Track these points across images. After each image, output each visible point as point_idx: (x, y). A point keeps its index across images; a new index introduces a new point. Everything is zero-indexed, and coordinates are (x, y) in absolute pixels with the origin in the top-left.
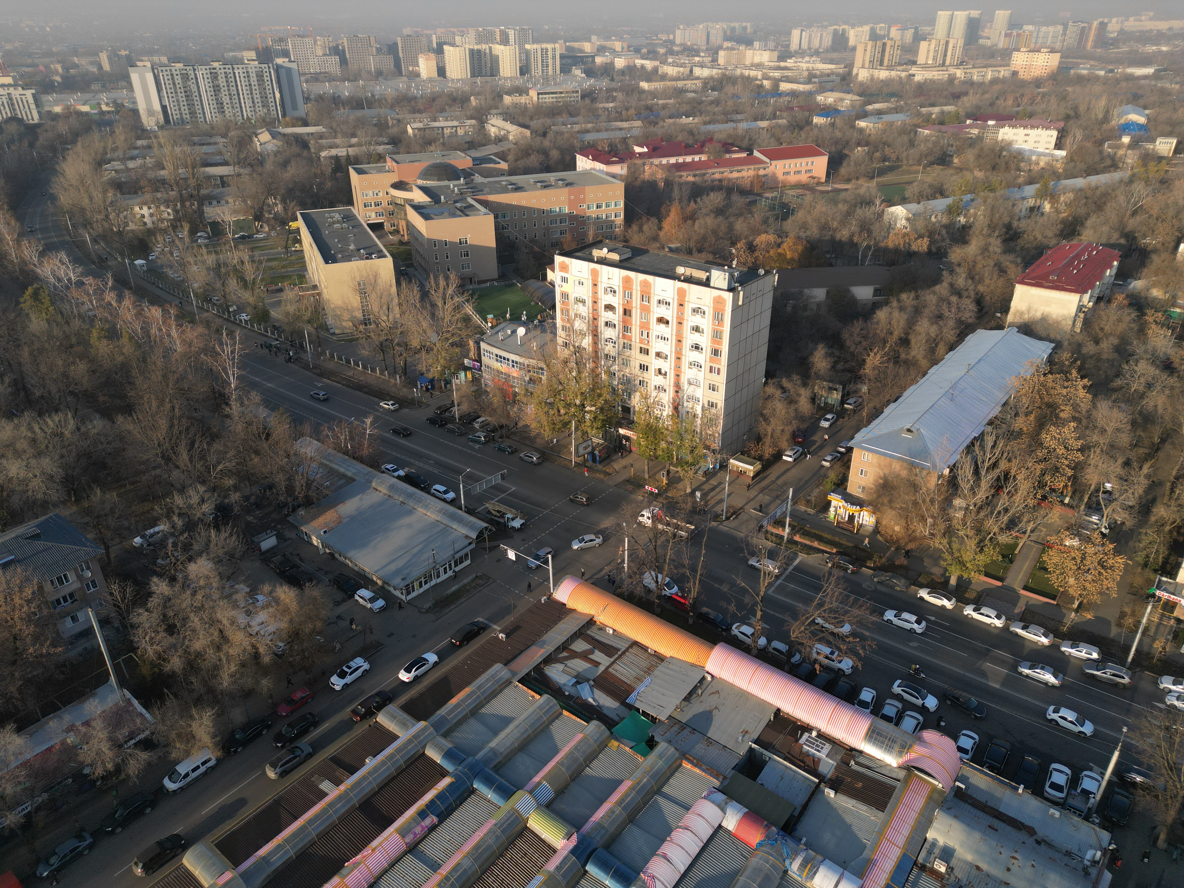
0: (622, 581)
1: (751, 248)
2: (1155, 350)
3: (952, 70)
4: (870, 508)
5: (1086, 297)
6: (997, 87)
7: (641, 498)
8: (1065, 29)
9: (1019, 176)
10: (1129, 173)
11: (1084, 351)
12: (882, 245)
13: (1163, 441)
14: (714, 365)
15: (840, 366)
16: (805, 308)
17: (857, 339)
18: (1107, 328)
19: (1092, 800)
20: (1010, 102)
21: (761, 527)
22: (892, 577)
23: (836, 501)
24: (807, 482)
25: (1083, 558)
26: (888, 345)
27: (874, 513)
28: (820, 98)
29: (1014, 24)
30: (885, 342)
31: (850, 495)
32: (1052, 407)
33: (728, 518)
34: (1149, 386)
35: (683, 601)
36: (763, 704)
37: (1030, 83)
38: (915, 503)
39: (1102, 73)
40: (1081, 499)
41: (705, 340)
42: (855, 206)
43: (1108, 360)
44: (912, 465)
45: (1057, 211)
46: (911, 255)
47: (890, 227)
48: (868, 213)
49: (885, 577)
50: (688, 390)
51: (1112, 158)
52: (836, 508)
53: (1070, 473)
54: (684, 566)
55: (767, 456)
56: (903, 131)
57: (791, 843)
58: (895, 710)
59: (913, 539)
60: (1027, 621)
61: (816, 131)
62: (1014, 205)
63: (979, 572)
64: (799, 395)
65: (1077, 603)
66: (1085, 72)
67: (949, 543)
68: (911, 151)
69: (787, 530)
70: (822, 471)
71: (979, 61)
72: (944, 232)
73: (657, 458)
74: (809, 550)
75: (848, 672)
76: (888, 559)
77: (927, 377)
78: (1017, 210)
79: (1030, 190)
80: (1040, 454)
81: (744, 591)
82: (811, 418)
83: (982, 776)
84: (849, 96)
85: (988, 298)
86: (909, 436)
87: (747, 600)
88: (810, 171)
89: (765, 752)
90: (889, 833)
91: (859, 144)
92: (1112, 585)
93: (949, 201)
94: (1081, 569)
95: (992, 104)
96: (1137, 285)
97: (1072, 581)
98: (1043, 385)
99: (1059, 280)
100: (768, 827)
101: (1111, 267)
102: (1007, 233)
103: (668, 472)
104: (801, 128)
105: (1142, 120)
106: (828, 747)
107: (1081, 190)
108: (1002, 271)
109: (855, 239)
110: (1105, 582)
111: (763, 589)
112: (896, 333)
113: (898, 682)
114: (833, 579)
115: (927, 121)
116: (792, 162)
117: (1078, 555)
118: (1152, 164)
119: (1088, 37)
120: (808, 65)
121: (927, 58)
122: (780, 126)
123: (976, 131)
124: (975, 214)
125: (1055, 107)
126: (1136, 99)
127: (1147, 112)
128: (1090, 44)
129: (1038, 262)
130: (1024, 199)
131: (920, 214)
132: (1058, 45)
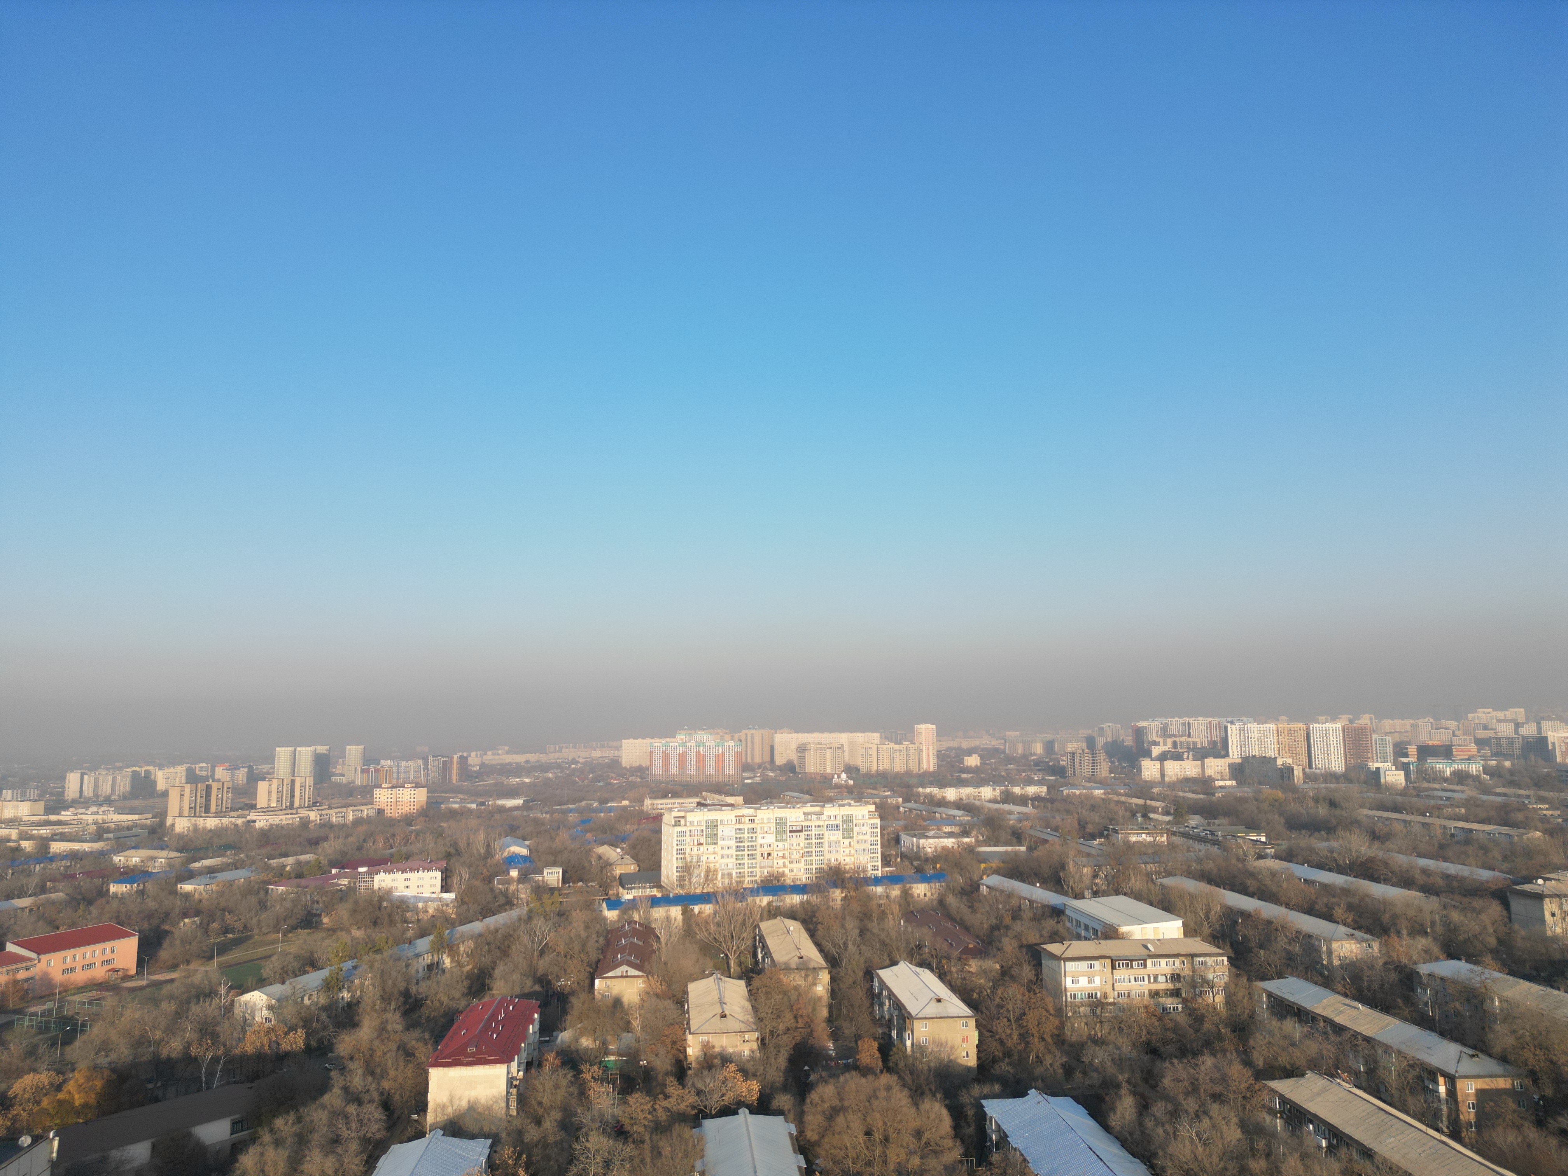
2: (601, 1115)
3: (304, 813)
5: (514, 1065)
6: (362, 829)
8: (426, 763)
9: (407, 929)
10: (526, 909)
11: (527, 1138)
12: (237, 1051)
18: (545, 1101)
20: (381, 844)
28: (117, 859)
29: (369, 760)
34: (607, 1164)
37: (399, 821)
39: (474, 806)
42: (189, 1003)
43: (556, 1143)
45: (459, 965)
46: (281, 1058)
47: (245, 1023)
48: (210, 1008)
51: (505, 894)
56: (248, 891)
61: (115, 904)
62: (407, 966)
66: (456, 806)
68: (264, 916)
71: (335, 801)
72: (324, 1016)
78: (412, 970)
79: (423, 944)
84: (164, 853)
85: (397, 1097)
88: (109, 962)
91: (185, 915)
93: (324, 973)
95: (360, 848)
96: (564, 1037)
99: (479, 1052)
101: (532, 1021)
102: (405, 1003)
104: (90, 902)
105: (524, 852)
107: (480, 935)
108: (409, 1054)
109: (194, 1051)
115: (280, 875)
116: (78, 952)
118: (545, 896)
119: (451, 771)
120: (95, 817)
121: (269, 800)
122: (53, 903)
123: (345, 882)
124: (362, 985)
125: (432, 845)
126: (513, 830)
127: (527, 843)
128: (455, 778)
129: (450, 1033)
130: (418, 956)
131: (287, 998)
132: (422, 780)
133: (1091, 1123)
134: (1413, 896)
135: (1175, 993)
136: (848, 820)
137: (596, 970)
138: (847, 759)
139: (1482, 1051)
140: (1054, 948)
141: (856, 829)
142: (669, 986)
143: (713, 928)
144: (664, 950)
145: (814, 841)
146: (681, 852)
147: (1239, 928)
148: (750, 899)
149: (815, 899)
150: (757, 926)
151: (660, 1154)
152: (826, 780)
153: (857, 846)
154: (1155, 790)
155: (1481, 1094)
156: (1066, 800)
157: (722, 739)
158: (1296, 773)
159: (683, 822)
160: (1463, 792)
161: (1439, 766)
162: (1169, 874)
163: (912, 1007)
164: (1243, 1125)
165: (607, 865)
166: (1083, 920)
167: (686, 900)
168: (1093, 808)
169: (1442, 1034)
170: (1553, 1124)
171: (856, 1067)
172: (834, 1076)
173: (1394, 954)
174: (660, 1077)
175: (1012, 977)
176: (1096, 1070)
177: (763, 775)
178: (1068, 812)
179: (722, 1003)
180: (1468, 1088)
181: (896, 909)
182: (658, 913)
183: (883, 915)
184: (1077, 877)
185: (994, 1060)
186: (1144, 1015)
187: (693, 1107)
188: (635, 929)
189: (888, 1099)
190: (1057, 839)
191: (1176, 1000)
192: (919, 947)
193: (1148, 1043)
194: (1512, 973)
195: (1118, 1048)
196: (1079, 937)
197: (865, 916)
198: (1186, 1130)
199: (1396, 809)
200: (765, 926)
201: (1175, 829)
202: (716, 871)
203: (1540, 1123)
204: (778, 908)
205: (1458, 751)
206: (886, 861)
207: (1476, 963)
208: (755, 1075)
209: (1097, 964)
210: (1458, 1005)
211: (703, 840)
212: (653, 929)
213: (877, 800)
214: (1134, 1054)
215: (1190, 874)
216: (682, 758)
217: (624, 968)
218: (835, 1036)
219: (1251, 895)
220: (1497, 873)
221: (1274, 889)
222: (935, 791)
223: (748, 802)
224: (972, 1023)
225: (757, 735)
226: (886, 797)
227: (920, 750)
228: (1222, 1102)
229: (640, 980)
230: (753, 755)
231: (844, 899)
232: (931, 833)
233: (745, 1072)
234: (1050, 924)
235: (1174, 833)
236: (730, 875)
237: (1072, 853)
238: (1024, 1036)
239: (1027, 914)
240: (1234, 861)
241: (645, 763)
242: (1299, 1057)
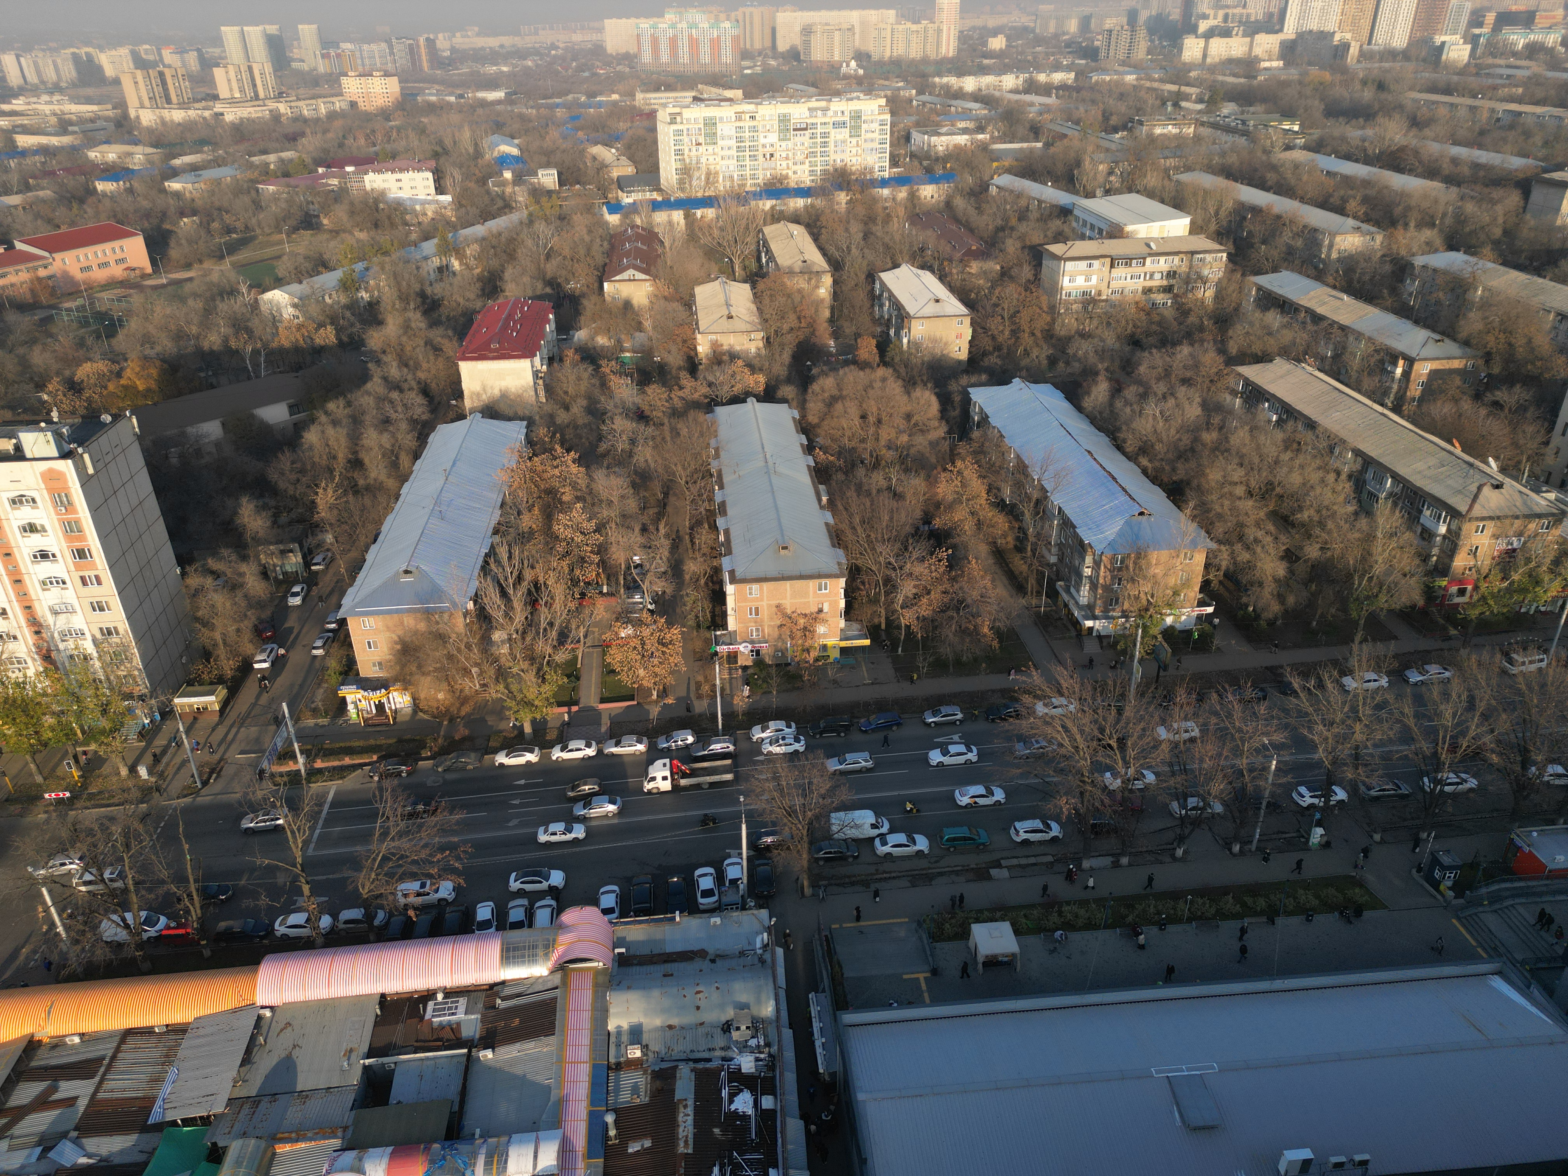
0: (64, 956)
1: (74, 387)
2: (623, 402)
3: (272, 105)
4: (398, 685)
5: (537, 359)
6: (338, 123)
7: (42, 816)
8: (391, 47)
9: (410, 232)
10: (526, 212)
11: (559, 421)
12: (274, 345)
13: (666, 494)
14: (86, 574)
15: (284, 518)
16: (198, 453)
17: (293, 477)
18: (571, 390)
19: (741, 887)
20: (362, 141)
21: (262, 772)
22: (458, 757)
23: (352, 695)
24: (301, 686)
25: (643, 644)
26: (337, 474)
27: (405, 689)
28: (92, 154)
29: (327, 43)
30: (331, 470)
31: (367, 680)
32: (551, 492)
33: (205, 783)
34: (633, 442)
35: (182, 931)
36: (359, 1000)
37: (376, 115)
38: (450, 657)
39: (452, 99)
40: (617, 583)
41: (53, 541)
42: (214, 300)
43: (585, 425)
44: (428, 613)
45: (469, 268)
46: (319, 351)
47: (275, 320)
48: (236, 305)
49: (449, 760)
50: (56, 625)
51: (502, 196)
52: (355, 703)
53: (596, 559)
54: (163, 882)
55: (229, 673)
56: (238, 190)
57: (463, 1147)
58: (522, 910)
59: (464, 700)
60: (616, 734)
61: (107, 203)
62: (418, 268)
63: (551, 704)
64: (242, 575)
65: (655, 693)
66: (433, 98)
67: (507, 687)
68: (261, 216)
69: (301, 760)
70: (317, 664)
71: (301, 91)
72: (348, 314)
73: (46, 745)
74: (341, 772)
75: (451, 897)
76: (445, 738)
77: (401, 499)
78: (423, 272)
79: (429, 247)
80: (560, 548)
81: (271, 870)
82: (272, 599)
83: (638, 926)
84: (139, 149)
85: (433, 385)
86: (409, 579)
87: (281, 879)
88: (123, 260)
89: (385, 1060)
90: (570, 1054)
91: (182, 214)
92: (678, 659)
93: (338, 274)
94: (646, 656)
95: (341, 145)
96: (581, 335)
97: (641, 672)
98: (532, 470)
99: (502, 348)
100: (427, 1149)
101: (548, 321)
102: (423, 303)
103: (76, 758)
104: (82, 201)
105: (515, 151)
106: (462, 1002)
107: (484, 239)
108: (437, 350)
109: (233, 344)
110: (671, 659)
111: (298, 854)
112: (341, 456)
113: (513, 876)
114: (387, 795)
115: (266, 174)
116: (89, 251)
117: (636, 642)
118: (544, 200)
119: (420, 56)
120: (52, 107)
121: (231, 90)
122: (44, 201)
123: (335, 182)
124: (378, 286)
125: (416, 143)
126: (499, 127)
127: (516, 141)
128: (425, 65)
129: (472, 331)
130: (426, 258)
131: (308, 297)
132: (390, 67)
133: (1066, 405)
134: (1434, 186)
135: (1168, 289)
136: (857, 116)
137: (603, 274)
138: (857, 44)
139: (1448, 336)
140: (1056, 249)
141: (864, 127)
142: (676, 290)
143: (716, 233)
144: (669, 254)
145: (819, 140)
146: (679, 152)
147: (1245, 224)
148: (753, 203)
149: (819, 202)
150: (761, 231)
151: (678, 434)
152: (834, 69)
153: (865, 146)
154: (1193, 74)
155: (1434, 374)
156: (1092, 88)
157: (717, 19)
158: (1351, 50)
159: (678, 119)
160: (1528, 68)
161: (1513, 37)
162: (1188, 169)
163: (911, 307)
164: (1204, 405)
165: (602, 167)
166: (1090, 220)
167: (688, 204)
168: (1122, 96)
169: (1416, 322)
170: (1489, 397)
171: (855, 362)
172: (834, 369)
173: (1395, 247)
174: (674, 371)
175: (1011, 278)
176: (1079, 360)
177: (764, 64)
178: (1093, 102)
179: (728, 305)
180: (1423, 369)
181: (901, 212)
182: (660, 217)
183: (888, 218)
184: (1091, 175)
185: (985, 354)
186: (1133, 310)
187: (706, 397)
188: (638, 234)
189: (883, 389)
190: (1076, 133)
191: (1168, 296)
192: (922, 250)
193: (1132, 335)
194: (1505, 264)
195: (1102, 340)
196: (1083, 237)
197: (869, 220)
198: (1152, 409)
199: (1448, 91)
200: (767, 230)
201: (1205, 119)
202: (717, 173)
203: (1477, 397)
204: (781, 212)
205: (1541, 17)
206: (894, 161)
207: (1473, 254)
208: (761, 370)
209: (1096, 263)
210: (1441, 294)
211: (701, 140)
212: (657, 234)
213: (889, 93)
214: (1117, 346)
215: (1210, 169)
216: (673, 42)
217: (631, 272)
218: (836, 335)
219: (1267, 189)
220: (1530, 161)
221: (1293, 182)
222: (952, 81)
223: (748, 96)
224: (967, 321)
225: (756, 13)
226: (899, 89)
227: (939, 31)
228: (1190, 385)
229: (648, 284)
230: (752, 39)
231: (848, 203)
232: (944, 130)
233: (751, 367)
234: (1056, 224)
235: (1203, 124)
236: (731, 178)
237: (1090, 149)
238: (1015, 332)
239: (1034, 215)
240: (1259, 153)
241: (633, 50)
242: (1272, 344)
